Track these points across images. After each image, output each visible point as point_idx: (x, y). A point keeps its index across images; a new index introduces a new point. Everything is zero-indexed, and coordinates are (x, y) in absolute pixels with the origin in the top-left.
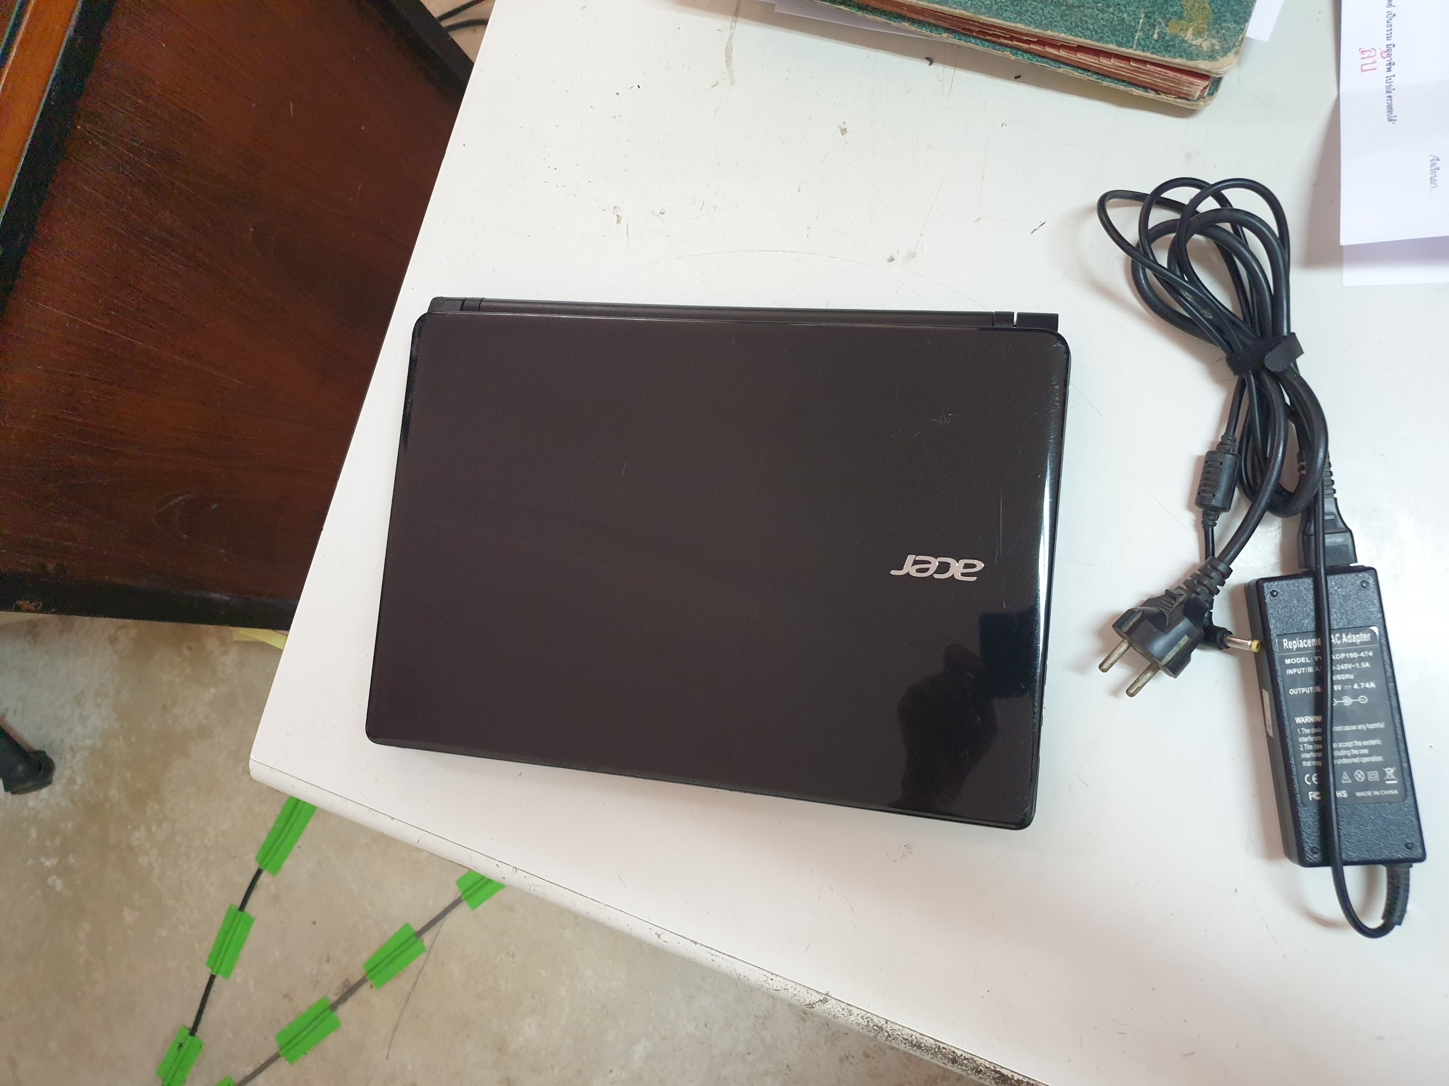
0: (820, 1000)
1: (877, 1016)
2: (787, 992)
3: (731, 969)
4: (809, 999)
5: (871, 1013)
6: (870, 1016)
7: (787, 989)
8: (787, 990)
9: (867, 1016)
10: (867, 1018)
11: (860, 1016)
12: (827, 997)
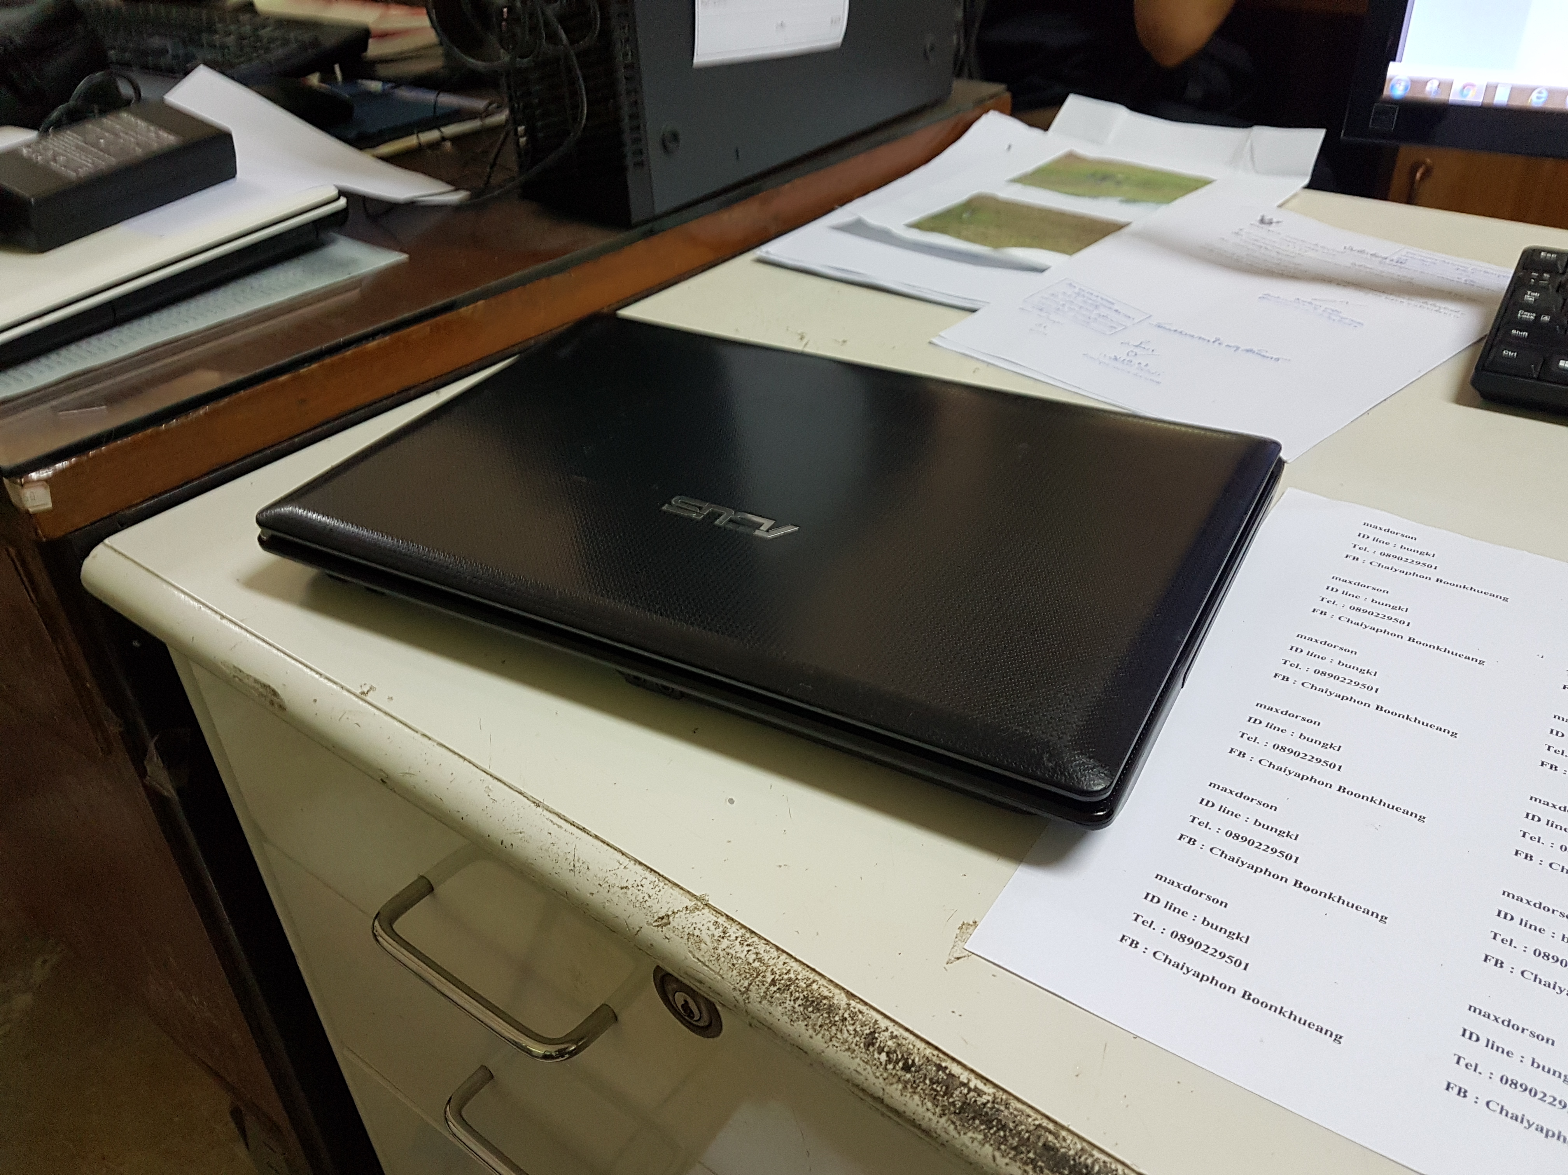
0: (687, 908)
1: (768, 942)
2: (639, 890)
3: (570, 848)
4: (670, 905)
5: (760, 937)
6: (757, 942)
7: (642, 885)
8: (640, 887)
9: (750, 941)
10: (748, 945)
11: (739, 939)
12: (699, 903)
